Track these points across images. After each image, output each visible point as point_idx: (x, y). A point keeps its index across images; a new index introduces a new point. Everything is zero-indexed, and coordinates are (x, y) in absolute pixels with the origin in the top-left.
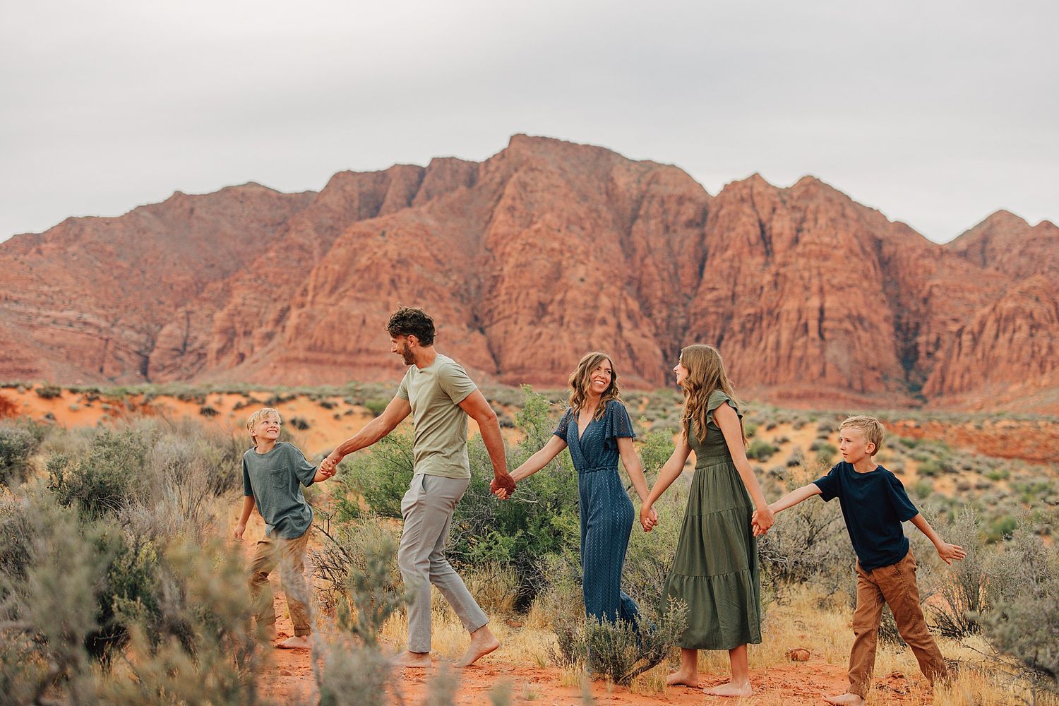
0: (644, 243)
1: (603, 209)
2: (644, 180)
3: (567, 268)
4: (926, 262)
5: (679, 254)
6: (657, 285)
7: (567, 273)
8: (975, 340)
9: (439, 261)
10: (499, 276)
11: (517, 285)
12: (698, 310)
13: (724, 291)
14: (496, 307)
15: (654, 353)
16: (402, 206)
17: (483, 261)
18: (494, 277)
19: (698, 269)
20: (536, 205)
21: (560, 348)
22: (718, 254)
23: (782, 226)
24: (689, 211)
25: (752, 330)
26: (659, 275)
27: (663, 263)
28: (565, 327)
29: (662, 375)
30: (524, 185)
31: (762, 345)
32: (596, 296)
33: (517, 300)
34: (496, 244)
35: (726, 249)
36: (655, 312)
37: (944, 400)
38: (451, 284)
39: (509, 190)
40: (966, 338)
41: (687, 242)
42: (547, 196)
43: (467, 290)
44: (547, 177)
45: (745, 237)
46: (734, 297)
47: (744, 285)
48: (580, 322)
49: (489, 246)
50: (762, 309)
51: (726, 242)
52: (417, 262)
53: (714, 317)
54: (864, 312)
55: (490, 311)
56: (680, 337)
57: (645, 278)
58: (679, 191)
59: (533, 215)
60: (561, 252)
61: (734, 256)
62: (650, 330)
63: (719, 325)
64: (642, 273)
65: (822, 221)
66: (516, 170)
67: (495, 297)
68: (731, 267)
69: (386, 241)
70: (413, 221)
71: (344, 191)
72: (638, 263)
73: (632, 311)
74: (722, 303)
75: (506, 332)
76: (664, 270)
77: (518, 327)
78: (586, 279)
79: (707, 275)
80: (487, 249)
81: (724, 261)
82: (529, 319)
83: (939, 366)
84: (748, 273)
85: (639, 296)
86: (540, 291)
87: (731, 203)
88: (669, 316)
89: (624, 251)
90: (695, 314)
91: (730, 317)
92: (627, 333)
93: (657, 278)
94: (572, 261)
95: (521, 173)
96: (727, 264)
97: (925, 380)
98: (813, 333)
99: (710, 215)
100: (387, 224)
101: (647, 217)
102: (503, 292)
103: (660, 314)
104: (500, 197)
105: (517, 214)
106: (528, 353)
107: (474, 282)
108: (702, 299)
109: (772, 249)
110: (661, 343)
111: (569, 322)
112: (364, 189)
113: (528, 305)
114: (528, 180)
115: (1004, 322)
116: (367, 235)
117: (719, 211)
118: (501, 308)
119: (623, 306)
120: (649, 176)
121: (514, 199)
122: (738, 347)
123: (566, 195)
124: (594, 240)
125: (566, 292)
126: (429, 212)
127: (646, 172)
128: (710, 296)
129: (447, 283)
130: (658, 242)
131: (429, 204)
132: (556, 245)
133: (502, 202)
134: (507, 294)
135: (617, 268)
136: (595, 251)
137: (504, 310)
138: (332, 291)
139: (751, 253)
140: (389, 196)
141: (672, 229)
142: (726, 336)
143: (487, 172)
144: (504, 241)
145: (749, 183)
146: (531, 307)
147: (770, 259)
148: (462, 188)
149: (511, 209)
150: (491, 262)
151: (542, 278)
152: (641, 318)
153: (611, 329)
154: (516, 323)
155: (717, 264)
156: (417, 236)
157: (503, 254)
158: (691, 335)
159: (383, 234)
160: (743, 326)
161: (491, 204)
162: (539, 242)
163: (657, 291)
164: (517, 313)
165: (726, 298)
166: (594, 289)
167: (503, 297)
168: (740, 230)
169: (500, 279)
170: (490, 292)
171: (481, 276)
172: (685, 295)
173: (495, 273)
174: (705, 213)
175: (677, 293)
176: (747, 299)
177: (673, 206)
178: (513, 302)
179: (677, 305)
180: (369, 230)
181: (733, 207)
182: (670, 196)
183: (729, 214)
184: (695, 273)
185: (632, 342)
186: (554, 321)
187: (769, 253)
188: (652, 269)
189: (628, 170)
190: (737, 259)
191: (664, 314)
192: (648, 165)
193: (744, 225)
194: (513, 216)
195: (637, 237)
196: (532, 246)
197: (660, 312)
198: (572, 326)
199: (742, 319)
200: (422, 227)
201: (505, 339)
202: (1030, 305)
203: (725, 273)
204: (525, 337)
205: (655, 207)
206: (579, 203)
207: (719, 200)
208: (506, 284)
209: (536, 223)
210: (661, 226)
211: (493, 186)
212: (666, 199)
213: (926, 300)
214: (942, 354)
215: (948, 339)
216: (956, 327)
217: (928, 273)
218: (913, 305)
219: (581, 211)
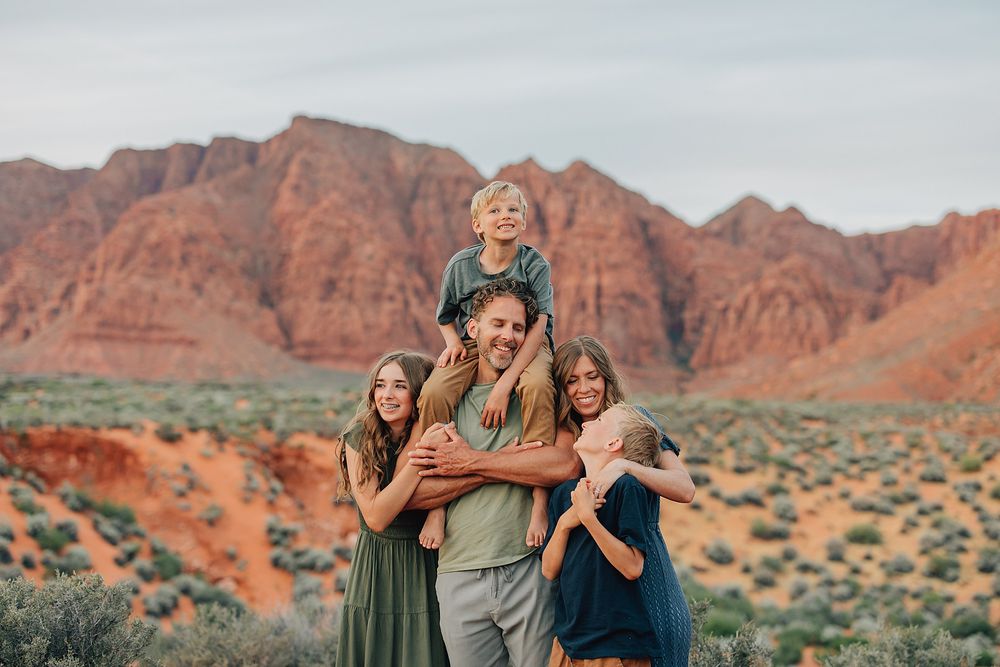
0: (424, 222)
1: (383, 188)
2: (422, 161)
3: (355, 247)
4: (691, 243)
7: (355, 252)
8: (741, 314)
9: (225, 238)
10: (287, 254)
11: (307, 263)
14: (285, 284)
16: (184, 184)
17: (269, 238)
18: (282, 255)
20: (320, 185)
21: (350, 324)
23: (556, 207)
28: (354, 303)
30: (308, 164)
32: (383, 274)
33: (306, 277)
34: (282, 221)
37: (712, 372)
38: (240, 260)
39: (294, 169)
40: (732, 316)
42: (330, 175)
43: (254, 267)
44: (330, 157)
48: (369, 299)
49: (275, 224)
52: (207, 239)
54: (637, 290)
55: (279, 287)
57: (427, 254)
58: (457, 172)
59: (318, 194)
60: (348, 230)
64: (423, 251)
65: (595, 202)
66: (299, 149)
69: (175, 219)
70: (199, 199)
72: (418, 241)
73: (418, 287)
75: (296, 309)
77: (308, 304)
78: (374, 257)
80: (272, 226)
82: (319, 295)
83: (705, 341)
85: (422, 272)
86: (329, 268)
89: (404, 229)
92: (414, 310)
94: (359, 240)
95: (304, 152)
97: (691, 352)
98: (591, 309)
100: (174, 202)
101: (426, 197)
102: (292, 269)
104: (284, 175)
105: (302, 192)
106: (318, 329)
107: (261, 259)
109: (547, 229)
111: (358, 299)
112: (145, 166)
113: (317, 281)
114: (311, 159)
115: (767, 299)
116: (153, 212)
118: (290, 285)
119: (409, 284)
120: (426, 158)
121: (298, 178)
123: (348, 175)
124: (376, 219)
125: (354, 270)
126: (215, 190)
127: (422, 154)
129: (234, 260)
130: (437, 221)
132: (343, 223)
133: (286, 181)
134: (296, 272)
136: (379, 229)
137: (293, 287)
138: (123, 265)
140: (169, 173)
141: (449, 208)
143: (269, 152)
144: (290, 220)
145: (524, 167)
146: (320, 283)
147: (545, 238)
148: (245, 167)
149: (296, 188)
150: (278, 240)
151: (330, 255)
152: (427, 296)
153: (398, 305)
154: (306, 299)
156: (204, 213)
157: (288, 231)
159: (171, 211)
161: (276, 182)
162: (327, 221)
164: (307, 289)
166: (381, 266)
167: (292, 274)
169: (288, 257)
170: (278, 268)
171: (269, 253)
173: (282, 251)
177: (451, 187)
178: (303, 279)
180: (156, 206)
182: (447, 177)
185: (419, 318)
186: (344, 297)
187: (544, 232)
189: (406, 152)
192: (424, 148)
194: (299, 194)
195: (416, 217)
196: (321, 225)
198: (362, 302)
200: (207, 204)
201: (295, 315)
202: (789, 284)
204: (316, 313)
205: (432, 188)
206: (360, 182)
210: (440, 206)
211: (277, 165)
212: (443, 180)
213: (690, 279)
214: (707, 329)
215: (713, 317)
216: (720, 304)
217: (692, 253)
218: (678, 283)
219: (363, 189)
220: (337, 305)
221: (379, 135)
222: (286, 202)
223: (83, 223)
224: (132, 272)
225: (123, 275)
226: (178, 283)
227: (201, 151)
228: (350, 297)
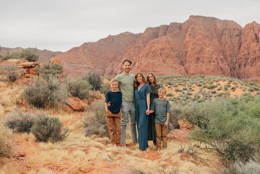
0: (225, 41)
1: (214, 33)
2: (224, 25)
3: (204, 49)
5: (234, 43)
6: (228, 52)
7: (204, 50)
9: (172, 49)
10: (187, 51)
11: (192, 53)
12: (239, 58)
13: (246, 52)
14: (187, 59)
15: (228, 69)
16: (163, 35)
17: (183, 48)
18: (186, 52)
19: (239, 47)
20: (196, 33)
21: (203, 68)
22: (244, 43)
24: (237, 32)
25: (253, 62)
26: (229, 49)
27: (230, 46)
28: (204, 63)
29: (230, 74)
30: (193, 28)
31: (256, 66)
32: (212, 55)
33: (192, 57)
34: (187, 43)
35: (247, 41)
36: (228, 59)
38: (175, 54)
39: (189, 30)
41: (236, 41)
42: (199, 30)
43: (179, 55)
44: (199, 26)
45: (251, 38)
46: (249, 54)
47: (251, 50)
48: (208, 62)
49: (185, 44)
50: (256, 57)
51: (246, 40)
52: (167, 49)
53: (243, 59)
55: (185, 60)
56: (235, 65)
57: (225, 50)
58: (234, 27)
59: (196, 36)
60: (203, 45)
61: (248, 43)
62: (227, 63)
63: (245, 61)
64: (224, 49)
66: (191, 25)
67: (186, 57)
68: (248, 46)
69: (159, 44)
70: (165, 39)
71: (149, 33)
72: (223, 46)
73: (221, 58)
74: (246, 55)
75: (189, 65)
76: (230, 48)
77: (192, 64)
78: (209, 51)
79: (241, 48)
80: (184, 45)
81: (246, 45)
82: (195, 62)
84: (252, 47)
85: (224, 54)
86: (197, 55)
87: (247, 30)
88: (232, 60)
89: (219, 44)
90: (239, 59)
91: (248, 59)
92: (220, 64)
93: (228, 50)
94: (205, 47)
95: (192, 25)
96: (247, 45)
99: (242, 33)
100: (159, 40)
101: (225, 35)
102: (188, 55)
103: (229, 59)
104: (187, 32)
105: (191, 36)
106: (195, 70)
107: (181, 53)
108: (240, 55)
109: (259, 41)
110: (230, 66)
111: (205, 62)
112: (154, 32)
113: (194, 58)
114: (194, 27)
116: (154, 43)
117: (244, 32)
118: (188, 59)
119: (219, 58)
120: (226, 24)
121: (191, 32)
122: (250, 67)
123: (204, 30)
124: (211, 41)
125: (204, 55)
126: (170, 36)
127: (225, 23)
128: (242, 54)
129: (174, 54)
130: (228, 41)
131: (169, 34)
132: (201, 43)
133: (188, 33)
134: (189, 56)
135: (218, 48)
136: (212, 44)
137: (189, 60)
138: (146, 57)
139: (253, 42)
140: (160, 33)
141: (232, 37)
142: (247, 64)
143: (184, 26)
144: (188, 43)
145: (252, 24)
146: (195, 59)
147: (258, 43)
148: (178, 30)
149: (190, 35)
150: (185, 48)
151: (198, 51)
152: (224, 60)
153: (216, 63)
154: (192, 63)
155: (244, 45)
156: (166, 42)
157: (188, 46)
158: (237, 64)
159: (158, 43)
160: (251, 61)
161: (185, 33)
162: (197, 42)
163: (228, 53)
164: (192, 60)
165: (247, 54)
166: (211, 53)
167: (188, 57)
168: (250, 36)
169: (187, 52)
170: (185, 55)
171: (183, 52)
172: (236, 54)
173: (186, 51)
174: (241, 33)
175: (234, 54)
176: (252, 54)
177: (232, 31)
178: (191, 58)
179: (234, 56)
180: (155, 42)
181: (248, 31)
182: (231, 29)
183: (247, 32)
184: (239, 48)
185: (222, 66)
186: (201, 62)
188: (227, 48)
189: (220, 23)
190: (249, 44)
191: (230, 59)
192: (226, 21)
193: (251, 35)
194: (190, 36)
195: (223, 40)
196: (195, 43)
197: (229, 58)
198: (206, 63)
199: (251, 59)
200: (168, 40)
201: (189, 67)
203: (246, 48)
204: (194, 66)
205: (227, 32)
206: (207, 32)
207: (244, 29)
208: (189, 53)
209: (196, 37)
210: (229, 37)
211: (186, 29)
212: (230, 29)
219: (208, 34)
220: (200, 64)
221: (213, 19)
222: (188, 38)
223: (139, 47)
224: (148, 58)
225: (146, 59)
226: (159, 60)
227: (168, 27)
228: (203, 62)
